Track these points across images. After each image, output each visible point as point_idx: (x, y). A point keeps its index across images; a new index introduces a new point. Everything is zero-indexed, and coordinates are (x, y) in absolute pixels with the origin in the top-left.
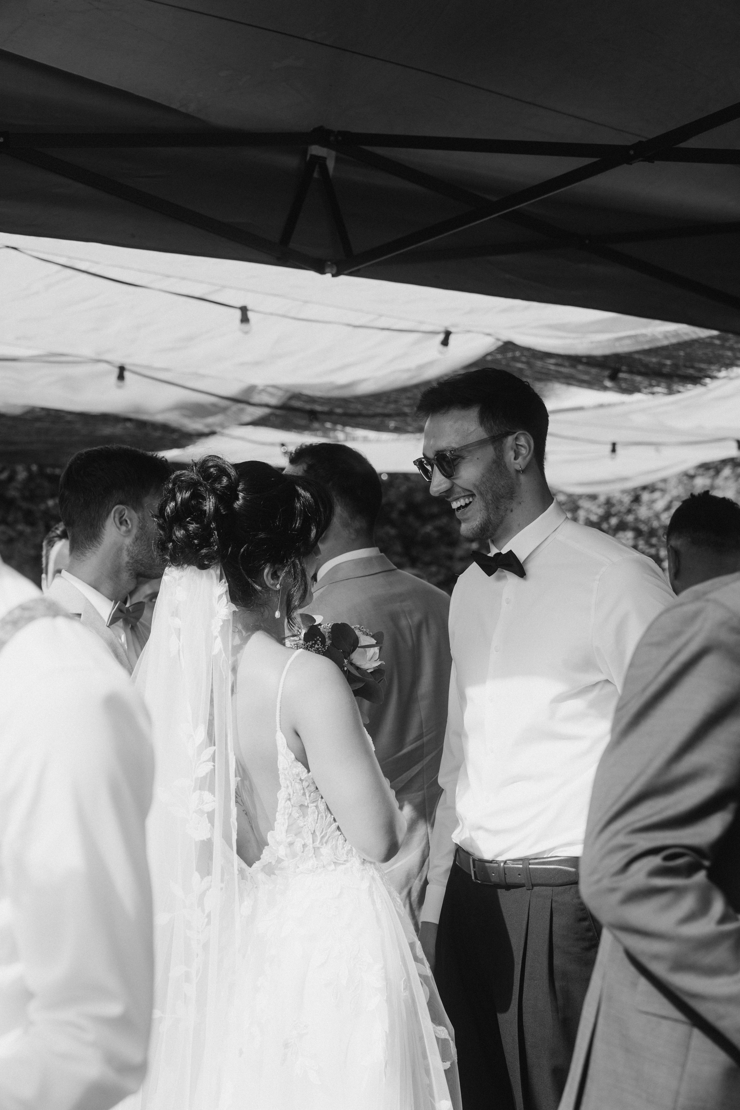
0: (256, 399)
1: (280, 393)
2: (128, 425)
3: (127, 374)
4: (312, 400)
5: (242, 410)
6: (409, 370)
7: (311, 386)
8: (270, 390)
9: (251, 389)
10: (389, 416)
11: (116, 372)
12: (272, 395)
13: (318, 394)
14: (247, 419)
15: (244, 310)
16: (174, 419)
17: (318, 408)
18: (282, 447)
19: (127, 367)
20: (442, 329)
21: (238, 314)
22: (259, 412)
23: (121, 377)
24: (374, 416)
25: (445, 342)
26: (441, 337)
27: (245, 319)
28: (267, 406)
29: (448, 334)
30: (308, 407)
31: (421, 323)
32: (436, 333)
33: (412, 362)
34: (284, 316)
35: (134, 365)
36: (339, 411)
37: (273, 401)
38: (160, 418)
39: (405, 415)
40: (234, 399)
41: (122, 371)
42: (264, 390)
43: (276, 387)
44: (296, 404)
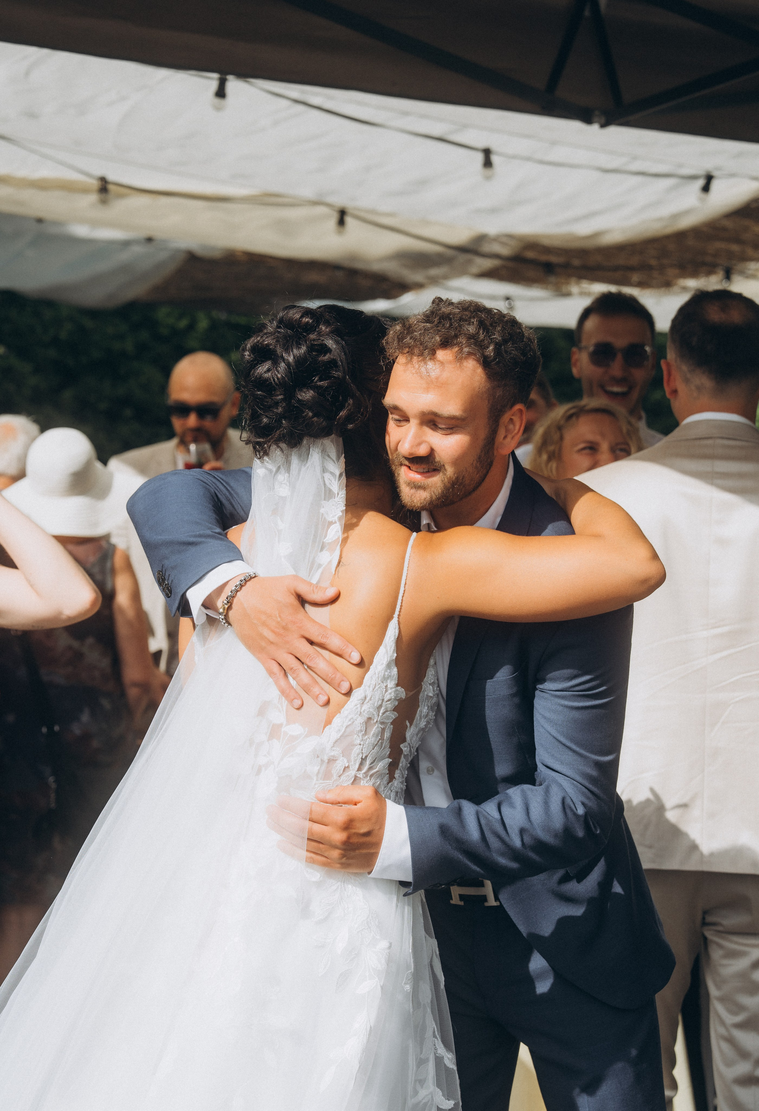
0: (487, 248)
1: (513, 243)
2: (339, 274)
3: (348, 220)
4: (547, 250)
5: (470, 262)
6: (660, 219)
7: (549, 237)
8: (504, 240)
9: (482, 238)
10: (631, 269)
11: (334, 217)
12: (503, 244)
13: (556, 243)
14: (475, 270)
15: (487, 152)
16: (392, 268)
17: (553, 259)
18: (506, 301)
19: (349, 211)
20: (702, 172)
21: (480, 157)
22: (488, 264)
23: (341, 222)
24: (616, 268)
25: (706, 188)
26: (701, 182)
27: (488, 163)
28: (498, 257)
29: (709, 178)
30: (544, 258)
31: (680, 166)
32: (694, 178)
33: (666, 211)
34: (528, 159)
36: (576, 262)
37: (505, 251)
38: (376, 267)
39: (650, 268)
40: (462, 249)
41: (342, 216)
42: (496, 239)
43: (510, 236)
44: (530, 255)
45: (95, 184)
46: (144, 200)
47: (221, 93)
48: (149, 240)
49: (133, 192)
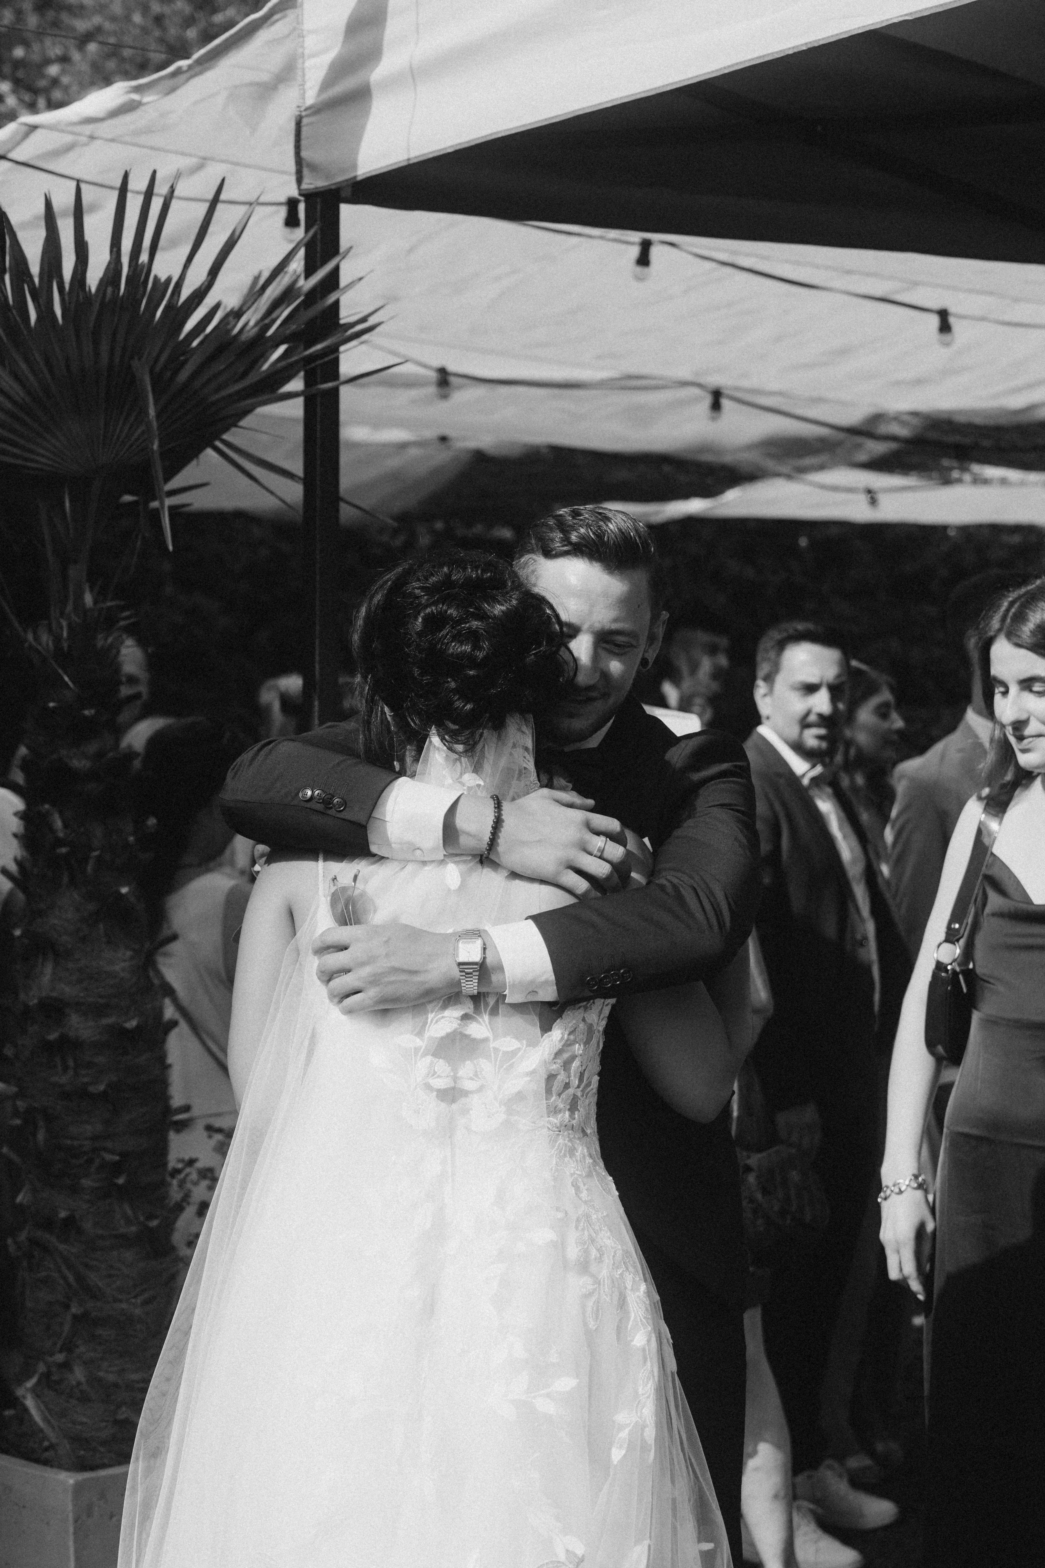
0: (884, 429)
1: (916, 422)
3: (725, 403)
5: (861, 446)
8: (906, 418)
9: (878, 418)
11: (708, 400)
12: (903, 423)
14: (863, 457)
15: (943, 314)
19: (725, 391)
21: (935, 320)
22: (880, 448)
23: (716, 406)
27: (945, 327)
28: (894, 438)
30: (957, 439)
35: (737, 389)
37: (903, 432)
40: (853, 431)
41: (717, 398)
42: (897, 418)
43: (915, 414)
44: (933, 435)
45: (433, 375)
46: (481, 391)
47: (643, 260)
48: (443, 439)
49: (474, 382)
